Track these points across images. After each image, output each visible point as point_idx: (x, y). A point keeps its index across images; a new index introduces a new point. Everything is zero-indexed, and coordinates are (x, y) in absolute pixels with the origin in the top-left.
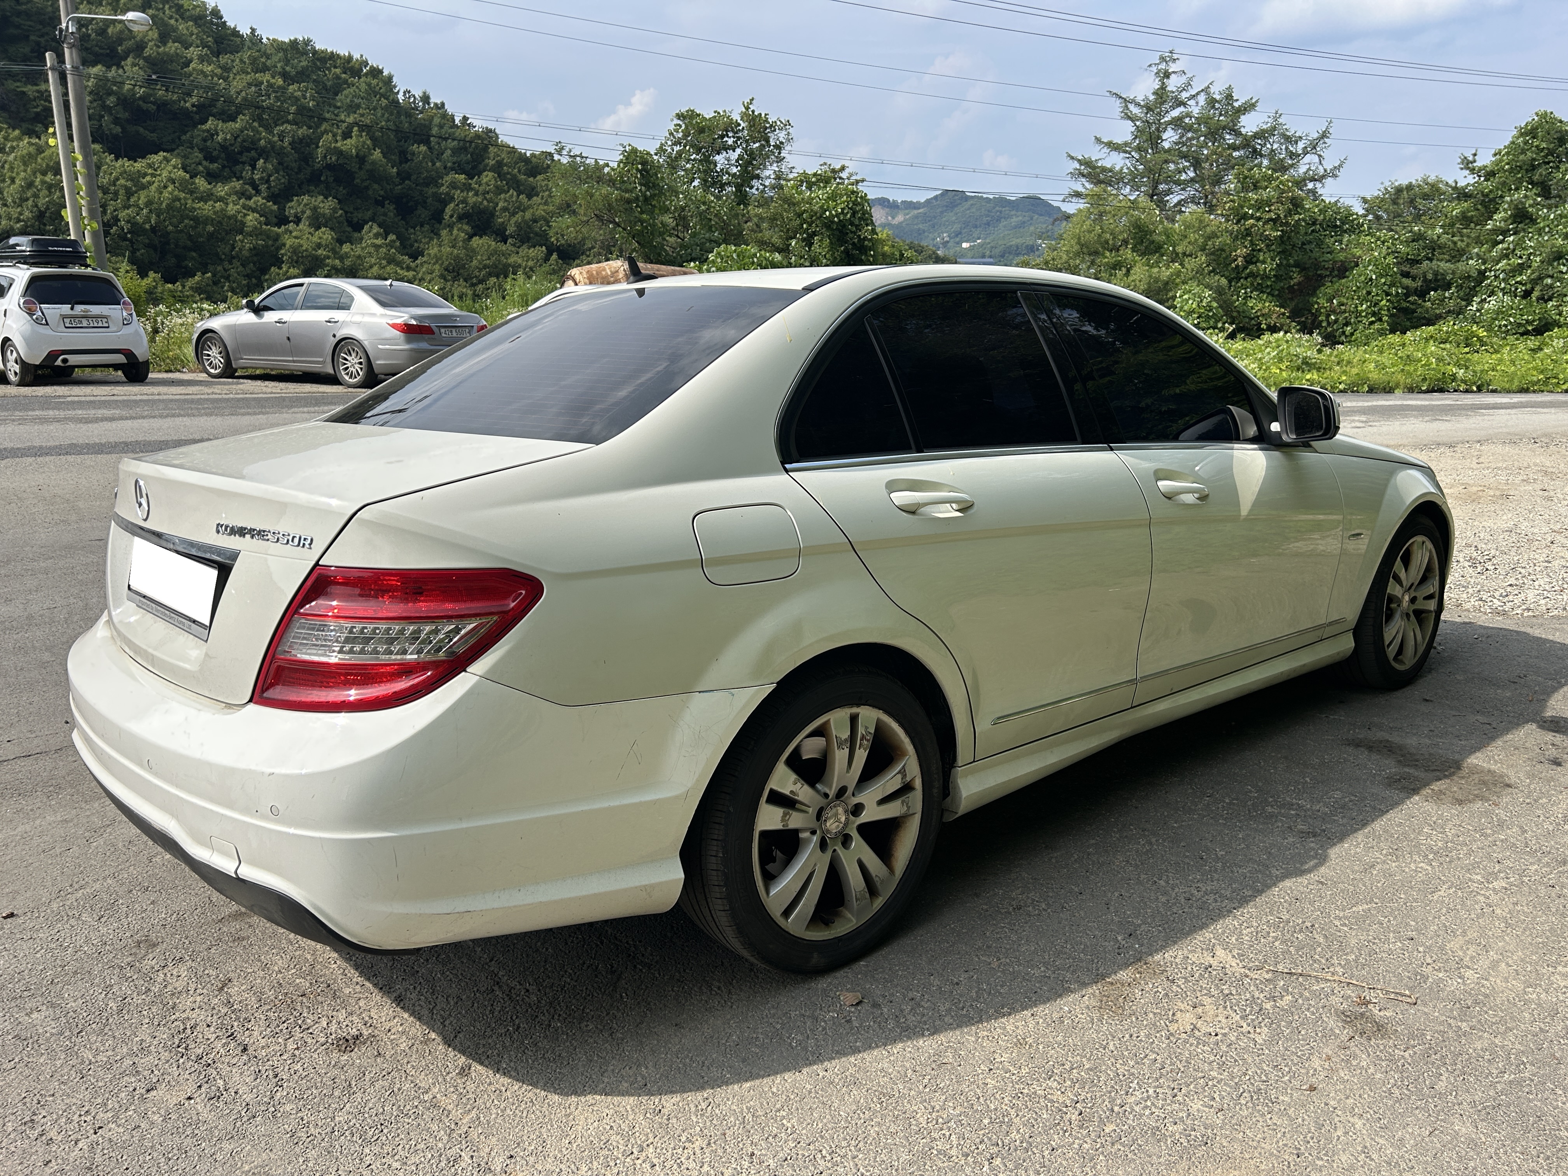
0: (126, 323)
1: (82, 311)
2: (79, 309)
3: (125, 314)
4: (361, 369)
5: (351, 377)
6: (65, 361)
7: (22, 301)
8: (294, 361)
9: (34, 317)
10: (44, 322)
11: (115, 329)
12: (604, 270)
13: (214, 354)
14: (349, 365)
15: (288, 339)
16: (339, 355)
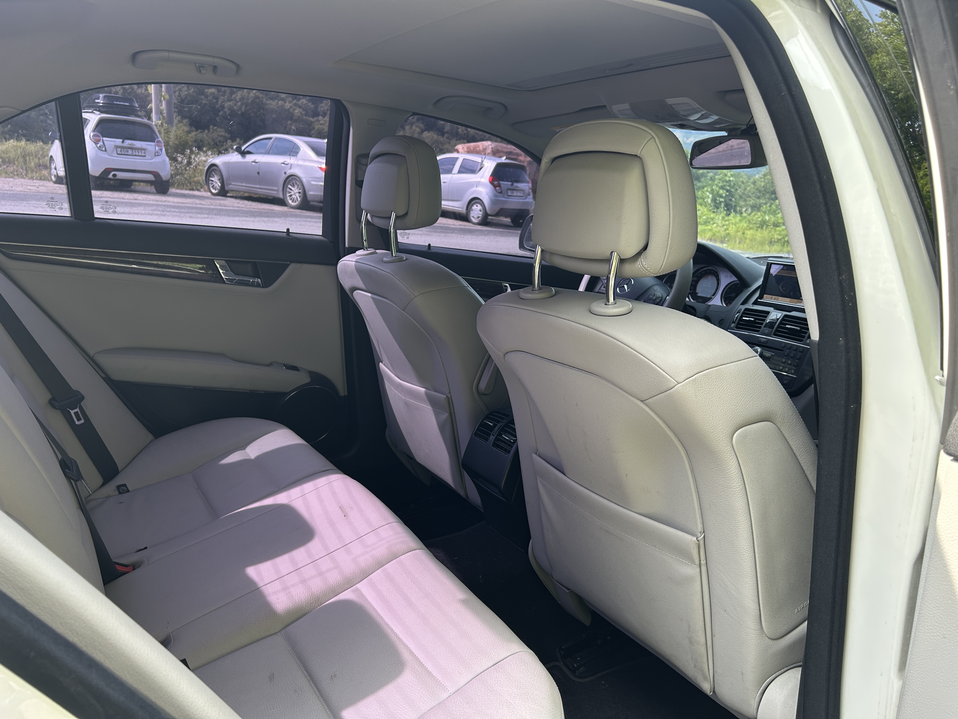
0: (157, 154)
1: (129, 144)
2: (128, 142)
3: (157, 148)
4: (300, 196)
5: (293, 201)
6: (114, 175)
7: (92, 134)
8: (260, 188)
9: (98, 145)
10: (104, 149)
11: (149, 158)
12: (479, 147)
13: (215, 180)
14: (293, 193)
15: (258, 173)
16: (287, 187)
